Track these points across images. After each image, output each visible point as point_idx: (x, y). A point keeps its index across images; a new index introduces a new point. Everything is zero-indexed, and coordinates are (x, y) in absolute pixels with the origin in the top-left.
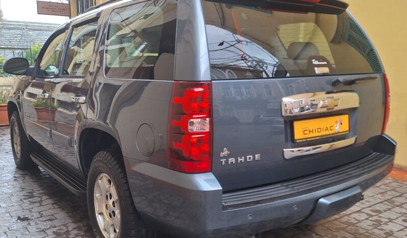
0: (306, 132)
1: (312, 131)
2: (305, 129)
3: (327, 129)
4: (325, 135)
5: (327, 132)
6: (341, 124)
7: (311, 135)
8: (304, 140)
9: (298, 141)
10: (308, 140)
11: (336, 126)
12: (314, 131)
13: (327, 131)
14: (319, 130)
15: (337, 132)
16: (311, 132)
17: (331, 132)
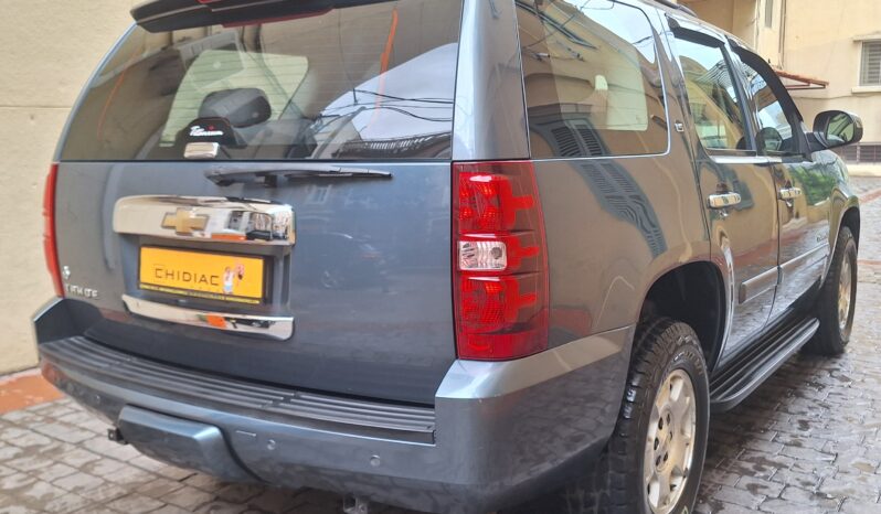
0: (159, 273)
1: (172, 275)
2: (158, 267)
3: (203, 279)
4: (198, 291)
5: (204, 287)
6: (240, 277)
7: (168, 282)
8: (153, 288)
9: (142, 286)
10: (162, 289)
11: (227, 278)
12: (176, 274)
13: (203, 283)
14: (187, 277)
15: (227, 292)
16: (170, 277)
17: (214, 289)
